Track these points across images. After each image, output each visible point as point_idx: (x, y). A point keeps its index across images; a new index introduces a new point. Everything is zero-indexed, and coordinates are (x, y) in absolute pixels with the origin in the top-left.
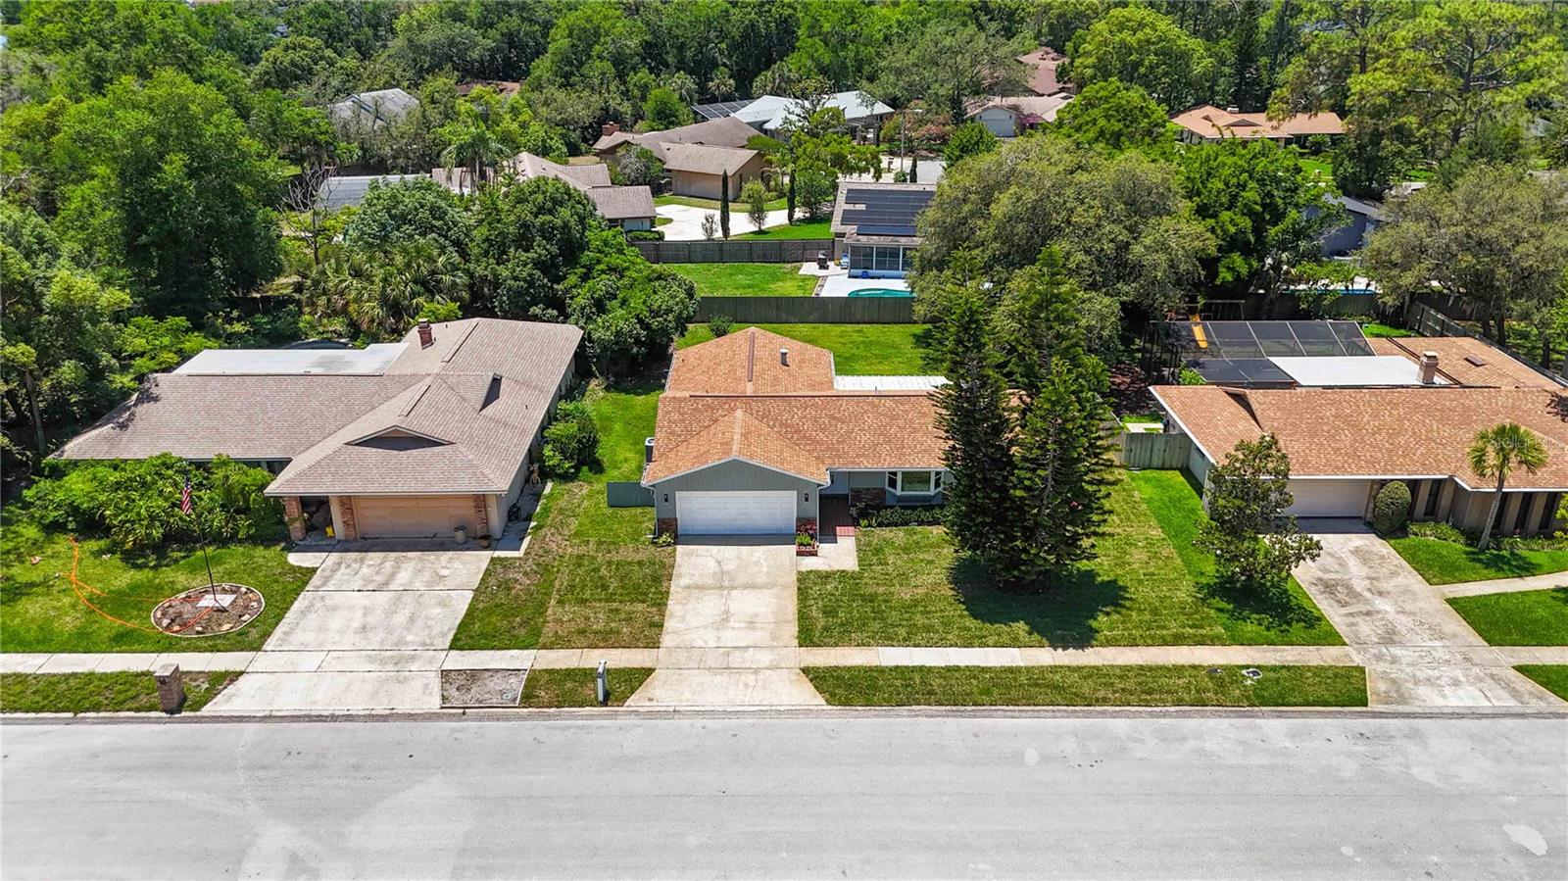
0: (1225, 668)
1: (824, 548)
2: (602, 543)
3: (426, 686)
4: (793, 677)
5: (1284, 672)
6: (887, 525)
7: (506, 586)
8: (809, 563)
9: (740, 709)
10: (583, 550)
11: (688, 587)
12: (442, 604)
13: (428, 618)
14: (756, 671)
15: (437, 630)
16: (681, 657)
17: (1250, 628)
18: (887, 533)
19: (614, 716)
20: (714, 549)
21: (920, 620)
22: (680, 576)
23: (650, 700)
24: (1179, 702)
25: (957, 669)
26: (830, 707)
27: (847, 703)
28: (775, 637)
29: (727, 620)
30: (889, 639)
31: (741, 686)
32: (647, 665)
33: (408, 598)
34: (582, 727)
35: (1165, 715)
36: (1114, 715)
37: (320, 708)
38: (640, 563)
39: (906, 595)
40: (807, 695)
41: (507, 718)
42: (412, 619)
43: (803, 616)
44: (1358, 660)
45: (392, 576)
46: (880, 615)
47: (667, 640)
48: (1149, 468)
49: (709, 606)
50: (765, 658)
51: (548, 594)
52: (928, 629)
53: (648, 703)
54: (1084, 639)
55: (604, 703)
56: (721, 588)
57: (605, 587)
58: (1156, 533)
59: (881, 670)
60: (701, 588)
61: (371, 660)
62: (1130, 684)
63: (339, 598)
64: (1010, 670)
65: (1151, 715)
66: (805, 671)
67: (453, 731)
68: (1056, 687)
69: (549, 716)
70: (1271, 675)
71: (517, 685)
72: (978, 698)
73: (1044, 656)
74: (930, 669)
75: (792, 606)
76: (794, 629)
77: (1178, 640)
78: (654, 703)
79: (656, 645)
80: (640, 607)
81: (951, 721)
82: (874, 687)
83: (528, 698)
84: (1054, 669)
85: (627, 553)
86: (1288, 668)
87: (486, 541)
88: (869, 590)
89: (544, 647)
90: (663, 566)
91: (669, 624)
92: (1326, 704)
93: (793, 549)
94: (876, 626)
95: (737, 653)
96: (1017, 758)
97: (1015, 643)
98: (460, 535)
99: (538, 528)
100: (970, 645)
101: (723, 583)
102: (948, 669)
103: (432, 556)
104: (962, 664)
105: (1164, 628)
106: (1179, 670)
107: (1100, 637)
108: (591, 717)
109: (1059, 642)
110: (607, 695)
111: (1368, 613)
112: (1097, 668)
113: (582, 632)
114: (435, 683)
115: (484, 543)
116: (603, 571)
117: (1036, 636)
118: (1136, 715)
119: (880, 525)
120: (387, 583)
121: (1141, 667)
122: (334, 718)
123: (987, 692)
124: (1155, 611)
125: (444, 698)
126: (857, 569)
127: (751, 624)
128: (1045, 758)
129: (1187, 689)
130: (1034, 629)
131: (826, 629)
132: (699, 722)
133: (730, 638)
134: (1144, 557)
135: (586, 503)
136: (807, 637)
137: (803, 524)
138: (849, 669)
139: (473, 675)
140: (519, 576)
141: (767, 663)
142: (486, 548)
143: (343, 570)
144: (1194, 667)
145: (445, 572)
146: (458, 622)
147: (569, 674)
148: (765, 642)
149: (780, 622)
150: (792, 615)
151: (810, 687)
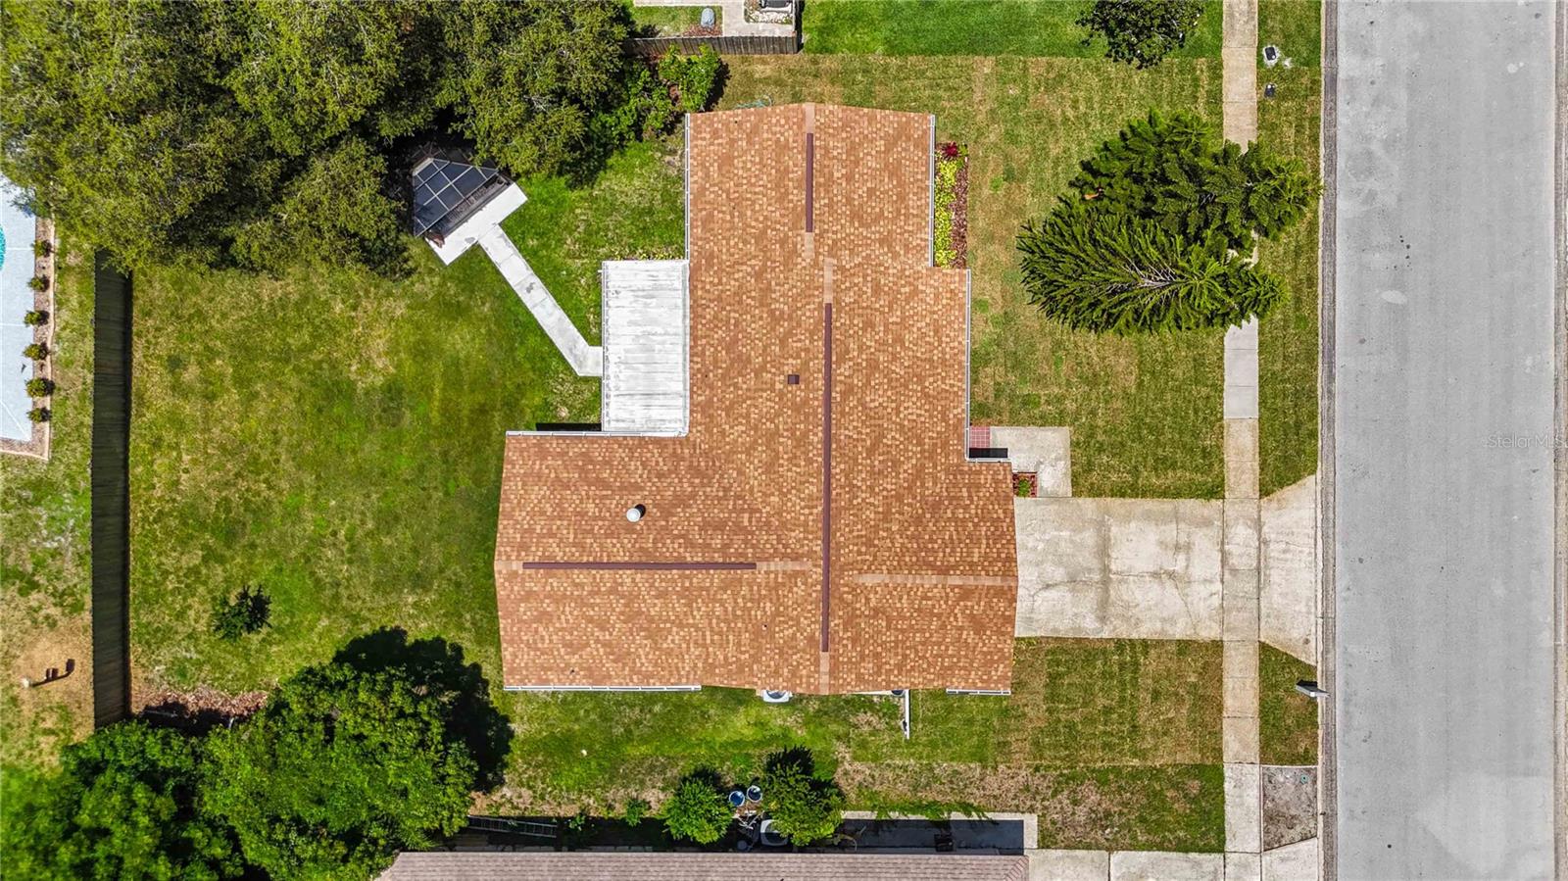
0: (1262, 80)
1: (1017, 464)
2: (1006, 726)
3: (1282, 860)
4: (1274, 505)
5: (1270, 23)
8: (1052, 483)
9: (1320, 556)
10: (1021, 747)
11: (1099, 619)
14: (1263, 542)
16: (1237, 617)
19: (1330, 676)
22: (1078, 629)
23: (1307, 641)
24: (1314, 141)
26: (1319, 472)
28: (1207, 524)
29: (1171, 575)
30: (1213, 406)
31: (1289, 556)
32: (1253, 650)
34: (1347, 701)
38: (1053, 677)
40: (1299, 493)
41: (1331, 775)
46: (1171, 412)
47: (1208, 632)
49: (1142, 595)
50: (1242, 536)
53: (1313, 644)
55: (1314, 684)
56: (1105, 583)
59: (1263, 419)
60: (1104, 604)
66: (1266, 493)
67: (1352, 816)
69: (1330, 734)
70: (1274, 37)
71: (1286, 775)
75: (1149, 505)
76: (1193, 502)
78: (1312, 638)
79: (1217, 646)
80: (1147, 668)
81: (1339, 361)
83: (1305, 758)
86: (1263, 16)
91: (1180, 631)
94: (1189, 418)
95: (1233, 561)
96: (1398, 312)
110: (1301, 684)
114: (1281, 852)
125: (1305, 838)
126: (1068, 429)
127: (1180, 548)
128: (1398, 285)
132: (1343, 594)
133: (1203, 569)
136: (1215, 491)
138: (1263, 450)
139: (1272, 818)
141: (1250, 532)
144: (1261, 110)
147: (1267, 725)
148: (1214, 532)
149: (1177, 518)
150: (1167, 505)
151: (1289, 491)
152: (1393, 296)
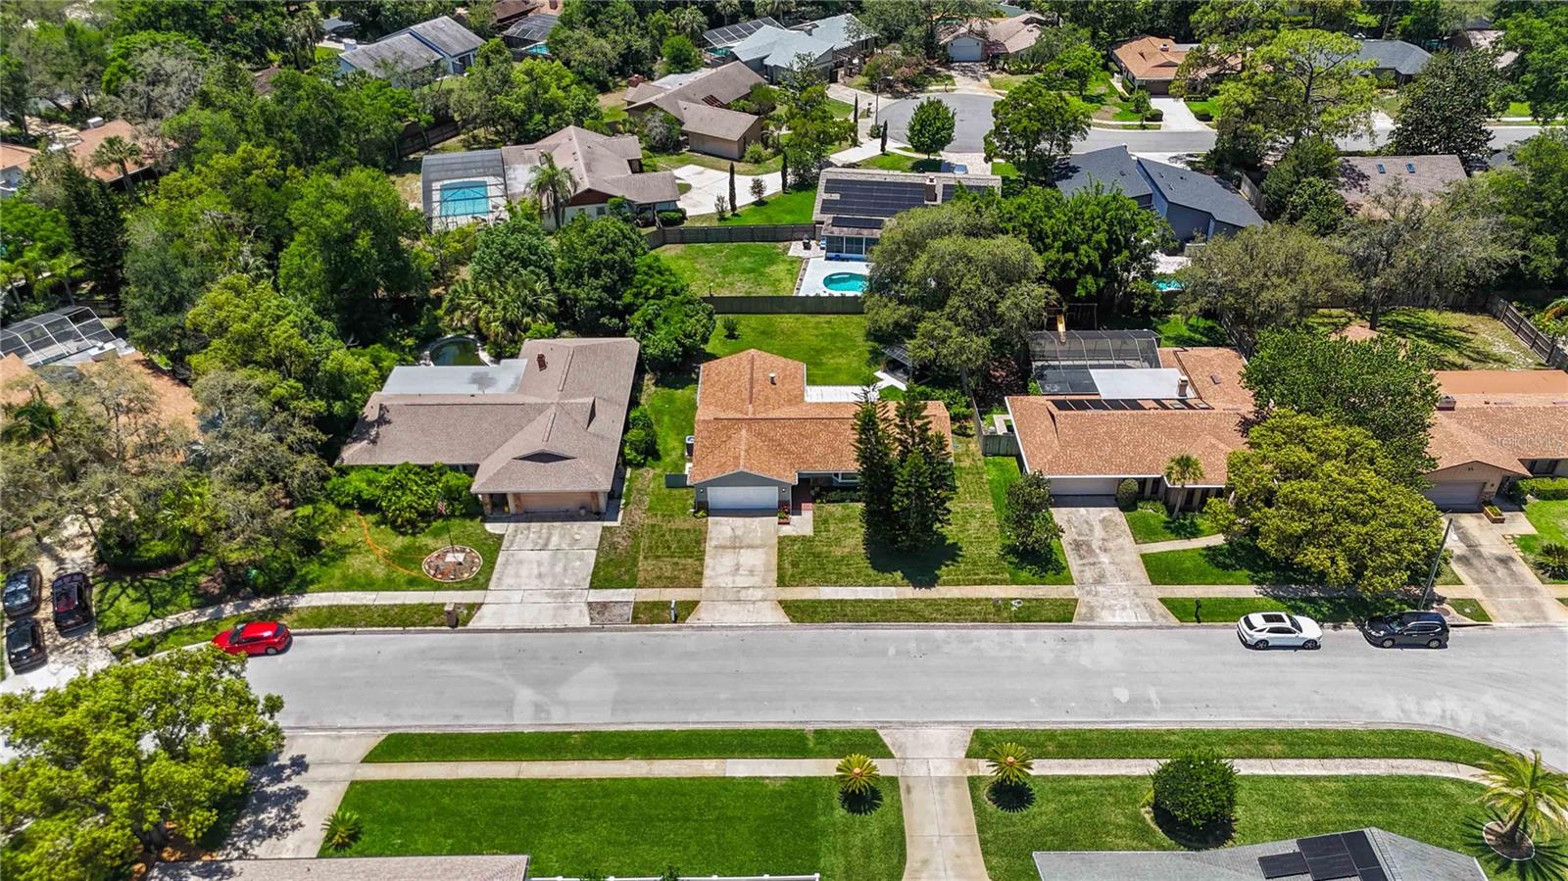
0: (1003, 599)
1: (794, 519)
2: (665, 516)
3: (581, 611)
5: (1034, 603)
6: (833, 502)
7: (613, 546)
8: (786, 530)
9: (745, 625)
10: (653, 521)
11: (716, 547)
12: (580, 558)
13: (573, 568)
14: (754, 602)
15: (580, 575)
16: (713, 594)
17: (1024, 574)
18: (830, 507)
19: (680, 629)
20: (731, 519)
21: (844, 570)
22: (711, 539)
24: (974, 620)
25: (860, 601)
26: (792, 624)
27: (802, 621)
28: (764, 581)
29: (738, 569)
30: (827, 583)
31: (746, 611)
32: (696, 599)
33: (560, 555)
34: (664, 635)
35: (965, 628)
36: (939, 628)
37: (528, 625)
38: (688, 531)
39: (838, 552)
40: (780, 617)
41: (626, 630)
42: (565, 570)
43: (780, 568)
44: (1077, 594)
45: (548, 539)
46: (822, 567)
47: (706, 583)
48: (998, 455)
49: (728, 560)
50: (759, 594)
51: (638, 552)
52: (848, 575)
53: (697, 621)
54: (931, 582)
55: (675, 622)
56: (735, 548)
57: (669, 548)
58: (989, 507)
59: (820, 602)
60: (724, 547)
61: (548, 595)
62: (949, 610)
63: (522, 555)
64: (890, 601)
65: (958, 627)
66: (780, 602)
67: (599, 638)
68: (912, 612)
69: (647, 629)
70: (1027, 604)
71: (629, 611)
72: (870, 618)
73: (909, 592)
74: (846, 601)
75: (774, 561)
76: (775, 576)
77: (983, 582)
79: (699, 586)
80: (690, 561)
81: (854, 632)
82: (815, 612)
83: (635, 619)
84: (912, 601)
85: (679, 523)
86: (1036, 600)
87: (598, 516)
88: (818, 550)
89: (640, 587)
90: (701, 532)
91: (707, 572)
92: (1050, 621)
93: (776, 519)
94: (819, 573)
95: (744, 591)
96: (884, 653)
97: (895, 584)
98: (583, 512)
100: (870, 586)
101: (736, 545)
102: (856, 601)
103: (568, 525)
104: (863, 598)
105: (977, 574)
106: (978, 601)
107: (941, 581)
108: (668, 629)
109: (917, 584)
110: (676, 617)
111: (1094, 564)
112: (935, 600)
113: (659, 578)
114: (585, 610)
116: (667, 537)
117: (906, 581)
118: (950, 627)
119: (828, 502)
120: (546, 545)
121: (959, 599)
122: (536, 630)
123: (875, 615)
124: (975, 563)
125: (592, 619)
126: (812, 534)
127: (751, 572)
128: (898, 653)
129: (980, 613)
130: (906, 576)
131: (792, 576)
132: (725, 633)
133: (741, 581)
134: (977, 525)
135: (652, 485)
136: (781, 582)
137: (782, 504)
138: (803, 601)
139: (605, 605)
140: (620, 540)
141: (759, 597)
142: (598, 520)
143: (520, 536)
144: (987, 599)
145: (577, 537)
146: (591, 571)
147: (655, 604)
148: (759, 584)
149: (767, 571)
150: (774, 567)
151: (782, 612)
152: (892, 651)
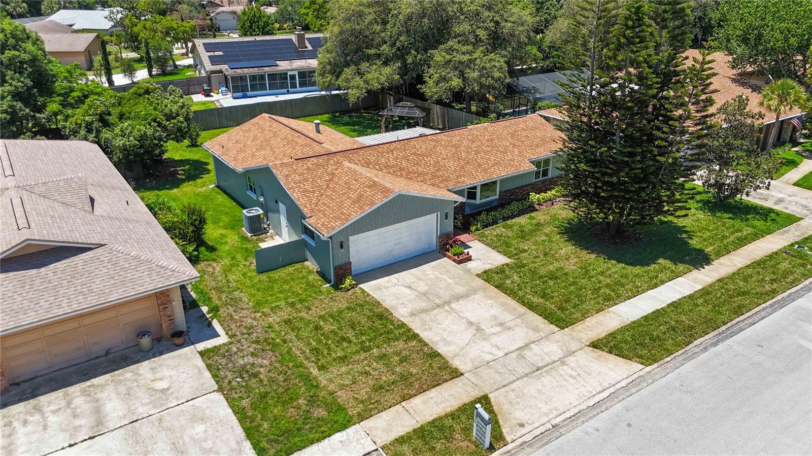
0: (786, 249)
1: (469, 253)
4: (594, 355)
7: (247, 374)
8: (477, 266)
11: (413, 315)
12: (198, 418)
13: (197, 441)
14: (562, 362)
16: (492, 376)
18: (494, 231)
20: (393, 278)
21: (606, 280)
22: (394, 308)
23: (522, 426)
25: (678, 304)
26: (649, 368)
27: (658, 359)
29: (480, 329)
31: (571, 380)
33: (146, 428)
38: (350, 309)
39: (569, 266)
40: (624, 366)
45: (98, 412)
46: (579, 286)
47: (460, 365)
49: (451, 324)
51: (300, 366)
52: (620, 284)
53: (524, 431)
54: (705, 257)
55: (492, 448)
56: (440, 306)
57: (347, 340)
60: (424, 311)
66: (595, 345)
73: (701, 277)
75: (511, 302)
78: (528, 428)
79: (456, 373)
80: (399, 345)
84: (723, 282)
85: (325, 306)
87: (180, 338)
88: (544, 272)
90: (371, 306)
91: (442, 350)
93: (448, 260)
94: (587, 295)
95: (528, 353)
97: (677, 274)
98: (146, 341)
99: (215, 310)
101: (437, 303)
103: (126, 374)
107: (709, 253)
110: (483, 440)
111: (781, 200)
113: (378, 388)
115: (178, 341)
116: (327, 327)
119: (484, 227)
120: (99, 423)
126: (511, 260)
127: (503, 326)
131: (560, 310)
133: (505, 342)
140: (250, 360)
141: (559, 351)
142: (185, 345)
145: (161, 387)
146: (239, 431)
148: (533, 336)
149: (520, 317)
151: (613, 359)
